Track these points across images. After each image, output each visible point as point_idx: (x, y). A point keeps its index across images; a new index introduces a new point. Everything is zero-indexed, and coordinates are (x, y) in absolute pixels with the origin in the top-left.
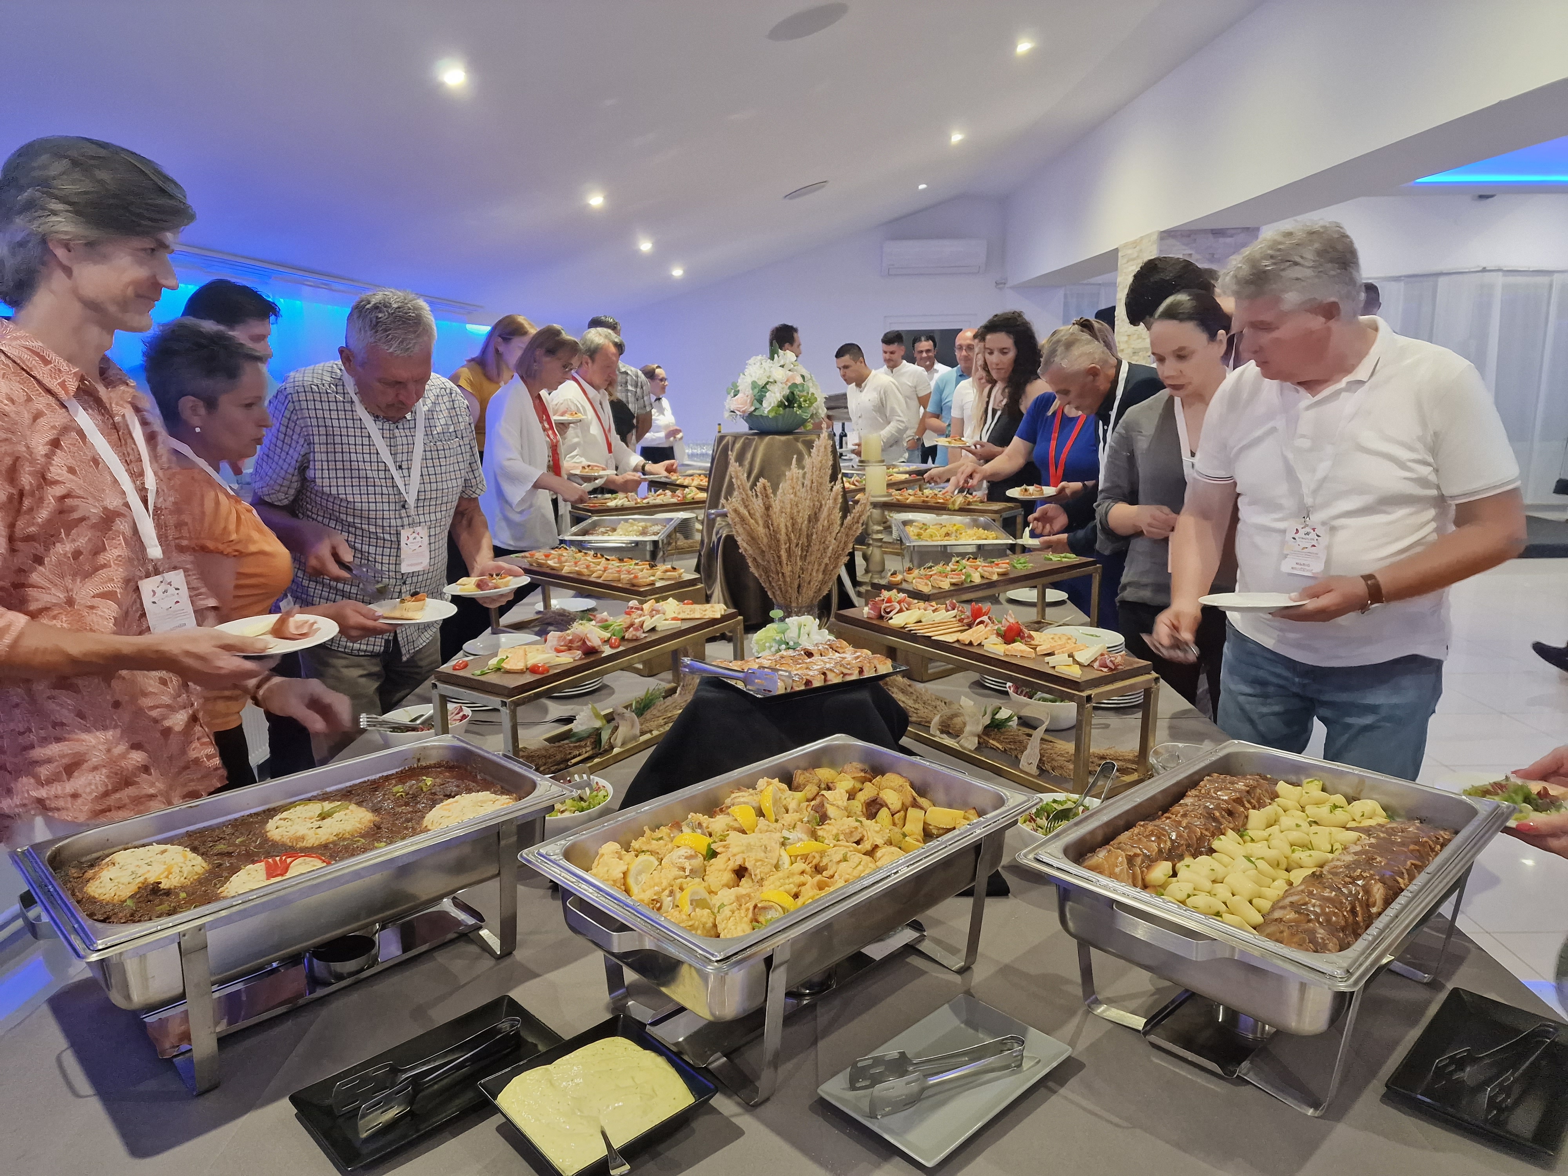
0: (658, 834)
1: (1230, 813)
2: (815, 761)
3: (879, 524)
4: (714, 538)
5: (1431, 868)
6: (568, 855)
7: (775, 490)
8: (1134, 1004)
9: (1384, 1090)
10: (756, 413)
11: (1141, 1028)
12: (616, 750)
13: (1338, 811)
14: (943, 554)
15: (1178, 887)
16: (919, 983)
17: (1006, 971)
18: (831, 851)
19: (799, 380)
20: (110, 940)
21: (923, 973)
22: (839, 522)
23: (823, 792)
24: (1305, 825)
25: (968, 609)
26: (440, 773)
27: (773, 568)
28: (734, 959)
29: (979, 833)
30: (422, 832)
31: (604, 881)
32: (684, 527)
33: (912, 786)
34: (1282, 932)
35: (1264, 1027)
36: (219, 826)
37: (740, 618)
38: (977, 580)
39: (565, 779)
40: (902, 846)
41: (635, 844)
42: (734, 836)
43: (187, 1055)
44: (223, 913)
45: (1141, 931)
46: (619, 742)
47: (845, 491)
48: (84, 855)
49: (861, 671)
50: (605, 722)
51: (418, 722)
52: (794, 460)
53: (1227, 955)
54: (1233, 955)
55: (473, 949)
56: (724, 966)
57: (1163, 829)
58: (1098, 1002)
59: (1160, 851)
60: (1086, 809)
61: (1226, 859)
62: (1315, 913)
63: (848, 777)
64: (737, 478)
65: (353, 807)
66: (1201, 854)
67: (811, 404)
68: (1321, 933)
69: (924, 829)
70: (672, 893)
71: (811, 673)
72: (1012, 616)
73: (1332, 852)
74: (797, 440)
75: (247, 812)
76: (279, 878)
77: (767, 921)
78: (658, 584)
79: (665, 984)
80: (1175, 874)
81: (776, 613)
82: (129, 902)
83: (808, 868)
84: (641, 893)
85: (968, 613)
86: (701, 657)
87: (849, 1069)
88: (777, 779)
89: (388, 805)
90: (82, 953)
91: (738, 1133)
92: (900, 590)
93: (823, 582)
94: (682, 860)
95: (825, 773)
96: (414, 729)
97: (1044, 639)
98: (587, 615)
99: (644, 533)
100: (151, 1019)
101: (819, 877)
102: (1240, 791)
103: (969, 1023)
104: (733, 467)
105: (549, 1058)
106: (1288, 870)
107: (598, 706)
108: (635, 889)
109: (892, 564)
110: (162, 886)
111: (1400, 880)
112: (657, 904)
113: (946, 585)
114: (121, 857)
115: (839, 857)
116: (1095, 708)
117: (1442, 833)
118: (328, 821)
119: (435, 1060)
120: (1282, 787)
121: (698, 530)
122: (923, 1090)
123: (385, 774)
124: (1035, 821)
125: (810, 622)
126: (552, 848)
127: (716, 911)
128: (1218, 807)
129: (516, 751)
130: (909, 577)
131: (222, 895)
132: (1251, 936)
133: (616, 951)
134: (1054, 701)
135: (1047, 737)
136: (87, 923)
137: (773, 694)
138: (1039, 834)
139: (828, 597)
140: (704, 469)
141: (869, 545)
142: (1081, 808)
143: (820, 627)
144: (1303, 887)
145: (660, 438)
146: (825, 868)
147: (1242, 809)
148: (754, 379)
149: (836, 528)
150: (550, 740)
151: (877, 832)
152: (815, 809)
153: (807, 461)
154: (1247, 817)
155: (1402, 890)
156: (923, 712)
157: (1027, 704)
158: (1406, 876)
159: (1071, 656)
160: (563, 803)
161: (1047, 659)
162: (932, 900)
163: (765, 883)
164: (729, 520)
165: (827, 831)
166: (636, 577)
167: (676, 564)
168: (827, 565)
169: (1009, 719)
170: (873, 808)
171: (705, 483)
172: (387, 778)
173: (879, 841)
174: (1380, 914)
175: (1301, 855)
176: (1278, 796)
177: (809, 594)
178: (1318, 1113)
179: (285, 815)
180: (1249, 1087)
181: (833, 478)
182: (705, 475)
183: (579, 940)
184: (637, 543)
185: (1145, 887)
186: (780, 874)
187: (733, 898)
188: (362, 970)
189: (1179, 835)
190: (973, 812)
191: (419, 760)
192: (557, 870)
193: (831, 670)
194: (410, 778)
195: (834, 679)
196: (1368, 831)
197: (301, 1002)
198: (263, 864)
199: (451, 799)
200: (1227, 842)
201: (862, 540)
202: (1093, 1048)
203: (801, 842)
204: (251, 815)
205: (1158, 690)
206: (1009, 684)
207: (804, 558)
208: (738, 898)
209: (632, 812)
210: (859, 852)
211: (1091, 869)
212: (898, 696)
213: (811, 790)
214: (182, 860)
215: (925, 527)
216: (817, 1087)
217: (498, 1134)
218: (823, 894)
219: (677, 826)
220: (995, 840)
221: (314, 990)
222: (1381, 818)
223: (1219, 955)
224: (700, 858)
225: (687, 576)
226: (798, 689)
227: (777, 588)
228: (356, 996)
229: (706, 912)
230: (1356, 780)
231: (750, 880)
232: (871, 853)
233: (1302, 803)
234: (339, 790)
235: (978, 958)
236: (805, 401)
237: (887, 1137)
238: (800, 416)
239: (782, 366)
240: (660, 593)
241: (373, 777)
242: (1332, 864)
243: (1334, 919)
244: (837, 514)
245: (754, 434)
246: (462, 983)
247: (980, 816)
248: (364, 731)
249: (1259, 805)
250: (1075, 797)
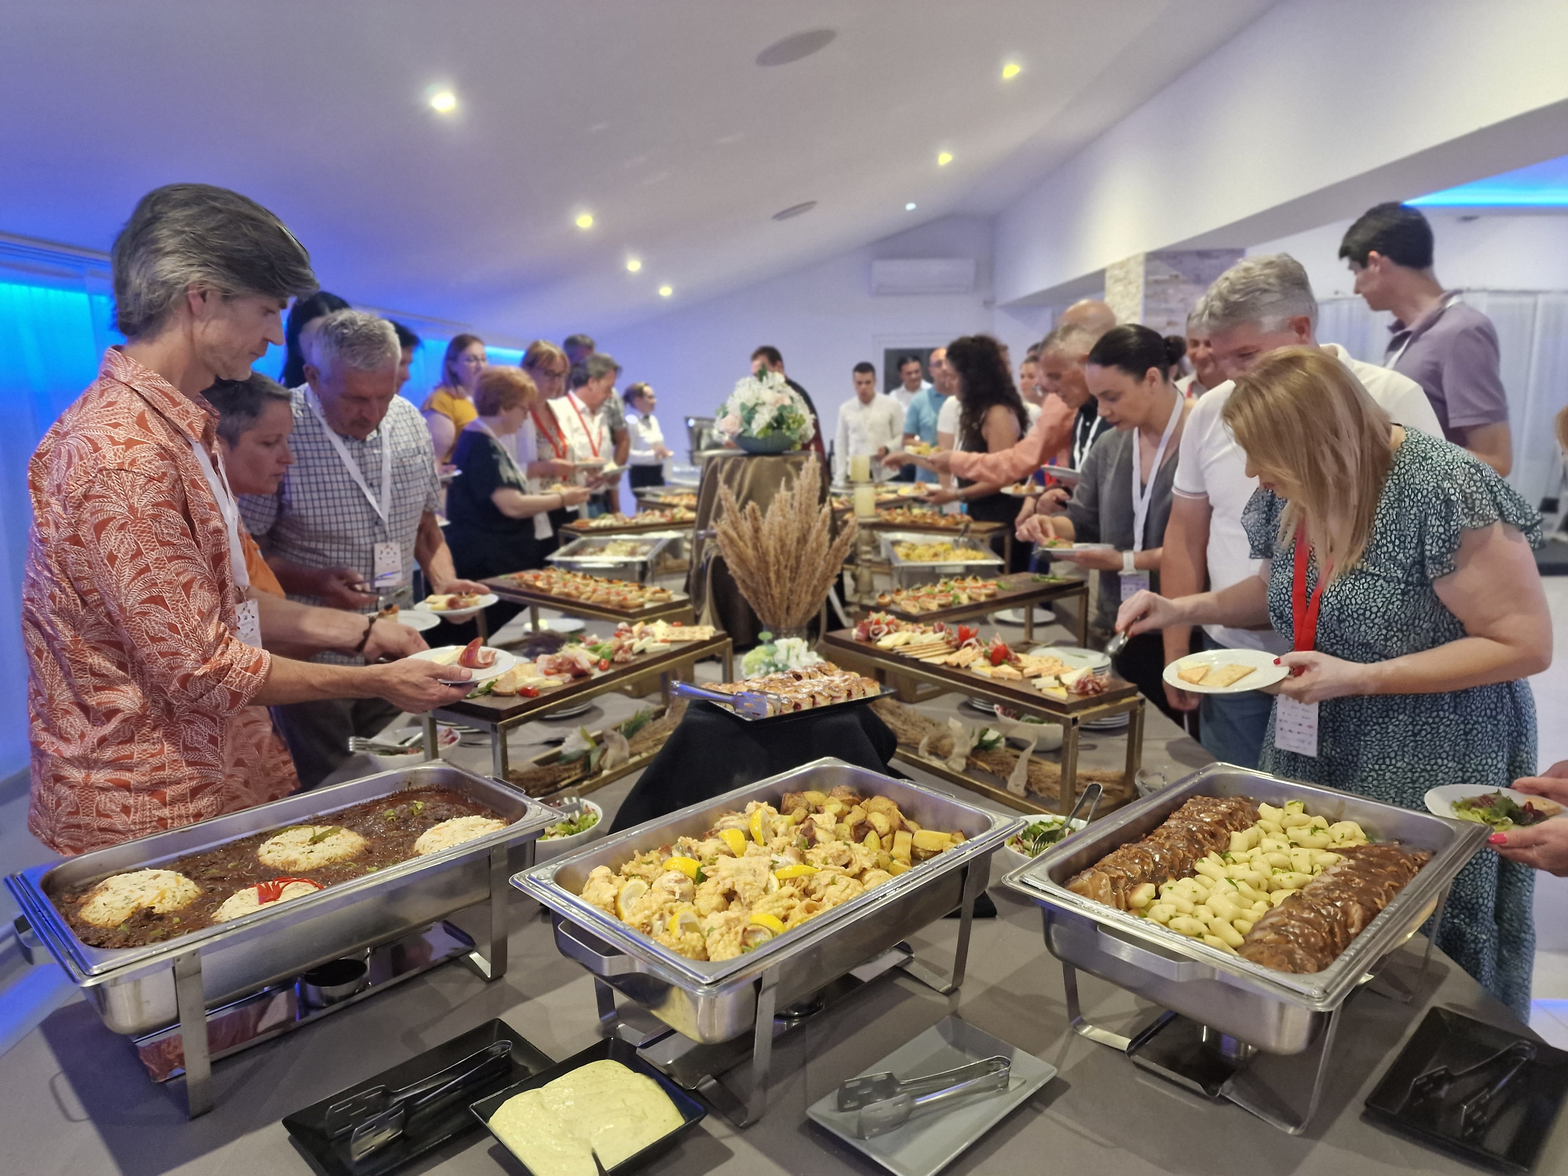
0: (648, 858)
1: (1213, 835)
2: (804, 784)
3: (867, 544)
4: (703, 559)
5: (1408, 888)
6: (559, 878)
7: (764, 510)
8: (1119, 1025)
9: (1362, 1108)
10: (746, 435)
11: (1125, 1049)
12: (605, 773)
13: (1319, 833)
14: (931, 576)
15: (1161, 909)
16: (908, 1003)
17: (992, 992)
18: (819, 875)
19: (787, 402)
20: (105, 966)
21: (910, 994)
22: (827, 544)
23: (812, 816)
24: (1286, 847)
25: (955, 630)
26: (431, 797)
27: (762, 589)
28: (724, 982)
29: (969, 854)
30: (413, 856)
31: (595, 905)
32: (673, 547)
33: (900, 809)
34: (1262, 953)
35: (1246, 1048)
36: (211, 851)
37: (729, 640)
38: (965, 600)
39: (555, 802)
40: (890, 869)
41: (625, 868)
42: (723, 859)
43: (180, 1079)
44: (218, 938)
45: (1126, 953)
46: (609, 763)
47: (834, 511)
48: (78, 879)
49: (850, 694)
50: (594, 744)
51: (407, 744)
52: (783, 483)
53: (1208, 976)
54: (1214, 975)
55: (464, 972)
56: (714, 989)
57: (1147, 851)
58: (1084, 1023)
59: (1143, 873)
60: (1073, 830)
61: (1208, 881)
62: (1294, 934)
63: (837, 800)
64: (726, 500)
65: (344, 831)
66: (1184, 876)
67: (800, 425)
68: (1300, 954)
69: (912, 852)
70: (662, 917)
71: (800, 696)
72: (999, 639)
73: (1312, 873)
74: (786, 461)
75: (240, 837)
76: (272, 903)
77: (756, 944)
78: (648, 606)
79: (656, 1006)
80: (1158, 896)
81: (765, 635)
82: (122, 927)
83: (796, 891)
84: (631, 917)
85: (956, 635)
86: (689, 679)
87: (837, 1091)
88: (766, 803)
89: (379, 828)
90: (78, 978)
91: (726, 1154)
92: (889, 612)
93: (812, 604)
94: (672, 884)
95: (813, 796)
96: (403, 752)
97: (1031, 661)
98: (575, 636)
99: (633, 553)
100: (143, 1043)
101: (807, 901)
102: (1223, 814)
103: (955, 1044)
104: (723, 489)
105: (539, 1081)
106: (1269, 891)
107: (587, 728)
108: (625, 913)
109: (880, 583)
110: (155, 911)
111: (1378, 901)
112: (647, 928)
113: (933, 606)
114: (114, 881)
115: (827, 880)
116: (1081, 729)
117: (1420, 854)
118: (320, 845)
119: (426, 1083)
120: (1264, 809)
121: (687, 550)
122: (911, 1111)
123: (376, 798)
124: (1021, 843)
125: (798, 644)
126: (544, 872)
127: (706, 934)
128: (1201, 830)
129: (507, 775)
130: (898, 598)
131: (216, 919)
132: (1230, 957)
133: (606, 973)
134: (1041, 722)
135: (1035, 758)
136: (83, 948)
137: (761, 717)
138: (1026, 856)
139: (817, 620)
140: (693, 488)
141: (857, 565)
142: (1067, 830)
143: (809, 649)
144: (1282, 909)
145: (649, 457)
146: (814, 892)
147: (1224, 831)
148: (743, 400)
149: (825, 550)
150: (540, 762)
151: (866, 855)
152: (804, 832)
153: (796, 483)
154: (1229, 839)
155: (1379, 911)
156: (912, 733)
157: (1015, 726)
158: (1384, 897)
159: (1057, 678)
160: (552, 826)
161: (1034, 681)
162: (921, 921)
163: (755, 906)
164: (718, 541)
165: (815, 855)
166: (625, 599)
167: (666, 584)
168: (815, 587)
169: (997, 740)
170: (861, 831)
171: (693, 501)
172: (378, 802)
173: (867, 864)
174: (1357, 935)
175: (1282, 877)
176: (1260, 818)
177: (798, 615)
178: (1298, 1132)
179: (276, 839)
180: (1231, 1106)
181: (822, 500)
182: (694, 494)
183: (569, 963)
184: (626, 564)
185: (1129, 909)
186: (769, 898)
187: (722, 921)
188: (353, 994)
189: (1162, 858)
190: (959, 834)
191: (410, 784)
192: (548, 894)
193: (820, 693)
194: (401, 801)
195: (823, 702)
196: (1349, 853)
197: (293, 1026)
198: (255, 888)
199: (442, 824)
200: (1209, 864)
201: (851, 560)
202: (1079, 1069)
203: (789, 864)
204: (243, 840)
205: (1143, 711)
206: (996, 706)
207: (793, 580)
208: (728, 922)
209: (621, 836)
210: (848, 875)
211: (1075, 891)
212: (887, 718)
213: (799, 813)
214: (174, 884)
215: (913, 547)
216: (806, 1108)
217: (489, 1157)
218: (811, 917)
219: (667, 850)
220: (983, 861)
221: (307, 1014)
222: (1361, 840)
223: (1200, 976)
224: (690, 882)
225: (677, 598)
226: (786, 712)
227: (766, 609)
228: (347, 1020)
229: (696, 935)
230: (1337, 801)
231: (739, 904)
232: (859, 876)
233: (1284, 825)
234: (329, 815)
235: (965, 979)
236: (794, 422)
237: (875, 1158)
238: (788, 437)
239: (771, 388)
240: (649, 615)
241: (364, 801)
242: (1312, 886)
243: (1313, 940)
244: (826, 536)
245: (743, 455)
246: (453, 1006)
247: (967, 838)
248: (352, 753)
249: (1243, 827)
250: (1062, 818)
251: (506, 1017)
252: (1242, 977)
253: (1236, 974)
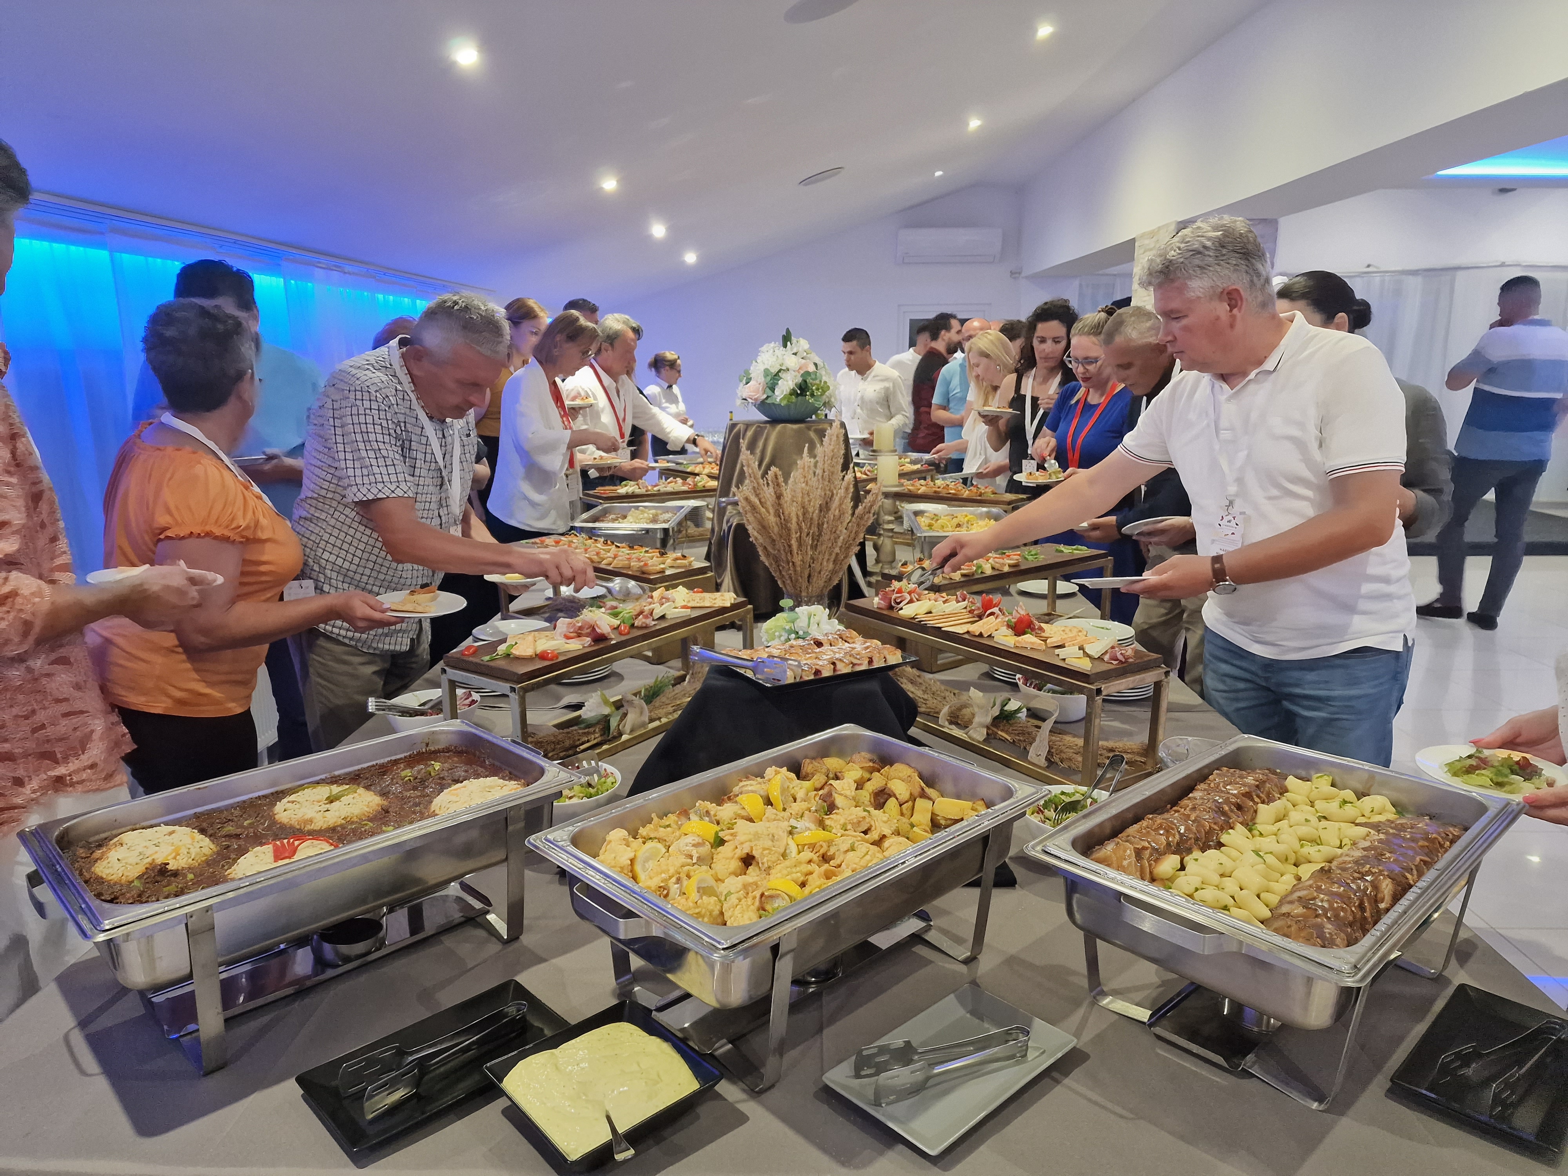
0: (665, 821)
1: (1239, 807)
2: (824, 751)
3: (890, 514)
4: (725, 527)
5: (1440, 865)
6: (575, 841)
7: (786, 478)
8: (1140, 996)
9: (1389, 1084)
10: (768, 401)
11: (1146, 1020)
12: (625, 737)
13: (1348, 807)
15: (1187, 881)
16: (925, 971)
17: (1011, 961)
18: (838, 841)
19: (812, 368)
20: (117, 921)
21: (928, 962)
22: (850, 512)
23: (831, 782)
24: (1314, 820)
25: (978, 601)
26: (449, 757)
27: (783, 557)
28: (741, 947)
29: (987, 825)
30: (429, 816)
31: (611, 867)
32: (694, 515)
33: (921, 776)
34: (1289, 927)
35: (1269, 1021)
36: (228, 808)
37: (750, 606)
38: (989, 572)
39: (573, 765)
40: (910, 836)
41: (643, 831)
42: (741, 824)
43: (194, 1035)
44: (231, 895)
45: (1148, 923)
46: (628, 728)
47: (856, 481)
48: (90, 836)
49: (871, 661)
50: (613, 708)
51: (428, 706)
52: (806, 449)
53: (1234, 948)
54: (1240, 949)
55: (481, 933)
56: (731, 954)
57: (1172, 822)
58: (1104, 994)
59: (1169, 844)
60: (1094, 801)
61: (1234, 853)
62: (1322, 907)
63: (857, 767)
64: (749, 466)
65: (361, 790)
66: (1210, 847)
67: (824, 392)
68: (1329, 928)
69: (932, 820)
70: (679, 881)
71: (821, 663)
72: (1023, 608)
73: (1340, 847)
74: (809, 429)
75: (256, 795)
76: (287, 861)
77: (774, 909)
78: (668, 572)
79: (672, 970)
80: (1183, 868)
81: (786, 603)
82: (136, 883)
83: (815, 857)
84: (648, 880)
85: (979, 605)
86: (710, 645)
87: (854, 1057)
88: (785, 768)
89: (396, 789)
90: (89, 933)
91: (742, 1119)
93: (834, 572)
94: (690, 848)
95: (833, 763)
96: (423, 714)
97: (1054, 631)
98: (596, 602)
99: (654, 520)
100: (159, 998)
101: (826, 866)
102: (1249, 786)
103: (973, 1013)
104: (745, 455)
105: (554, 1043)
106: (1296, 865)
107: (607, 692)
108: (642, 876)
109: (903, 554)
110: (169, 867)
111: (1409, 876)
112: (664, 892)
113: (957, 576)
114: (129, 837)
115: (846, 846)
116: (1104, 700)
117: (1451, 829)
118: (336, 804)
119: (441, 1043)
120: (1291, 782)
121: (708, 519)
122: (928, 1078)
123: (393, 758)
124: (1043, 812)
125: (820, 611)
126: (560, 834)
127: (723, 898)
128: (1227, 802)
129: (525, 736)
131: (230, 876)
132: (1258, 930)
133: (622, 937)
134: (1063, 694)
135: (1056, 729)
136: (95, 903)
137: (782, 683)
138: (1047, 826)
139: (838, 587)
141: (880, 535)
142: (1089, 801)
143: (830, 617)
144: (1311, 882)
146: (832, 858)
147: (1251, 803)
148: (766, 366)
149: (848, 517)
150: (559, 726)
151: (885, 822)
152: (823, 799)
153: (819, 450)
154: (1256, 811)
155: (1411, 886)
156: (932, 703)
157: (1037, 696)
158: (1415, 872)
159: (1081, 648)
160: (571, 789)
161: (1057, 651)
162: (939, 890)
163: (772, 871)
164: (740, 508)
165: (833, 821)
166: (646, 565)
167: (686, 552)
168: (837, 554)
169: (1019, 710)
170: (881, 798)
171: (716, 471)
172: (396, 762)
173: (887, 831)
174: (1387, 910)
175: (1310, 850)
176: (1287, 791)
177: (819, 583)
178: (1322, 1107)
179: (293, 797)
180: (1254, 1080)
181: (845, 467)
183: (586, 926)
184: (648, 531)
185: (1153, 880)
186: (787, 863)
187: (740, 886)
188: (369, 953)
189: (1188, 829)
190: (981, 803)
191: (427, 745)
192: (564, 856)
193: (841, 660)
194: (419, 762)
195: (844, 669)
196: (1377, 827)
197: (309, 983)
198: (271, 846)
199: (459, 785)
200: (1236, 836)
201: (873, 530)
202: (1099, 1039)
203: (808, 830)
204: (259, 798)
205: (1168, 683)
206: (1018, 676)
207: (814, 547)
208: (745, 886)
209: (640, 799)
210: (867, 842)
211: (1099, 861)
212: (907, 686)
213: (819, 779)
214: (190, 841)
215: (936, 518)
216: (823, 1075)
217: (503, 1117)
218: (830, 883)
219: (685, 813)
220: (1003, 831)
221: (323, 972)
222: (1390, 814)
223: (1226, 949)
224: (708, 846)
225: (697, 565)
226: (807, 678)
227: (787, 577)
228: (363, 978)
229: (713, 899)
230: (1366, 776)
231: (757, 869)
232: (878, 843)
233: (1312, 798)
234: (347, 774)
235: (984, 949)
236: (818, 389)
237: (891, 1125)
238: (813, 404)
239: (795, 354)
240: (670, 581)
241: (382, 761)
242: (1340, 860)
243: (1342, 914)
244: (849, 504)
245: (766, 422)
246: (469, 966)
247: (988, 808)
248: (372, 715)
249: (1268, 800)
250: (1084, 789)
251: (522, 979)
252: (1270, 950)
253: (1264, 948)
